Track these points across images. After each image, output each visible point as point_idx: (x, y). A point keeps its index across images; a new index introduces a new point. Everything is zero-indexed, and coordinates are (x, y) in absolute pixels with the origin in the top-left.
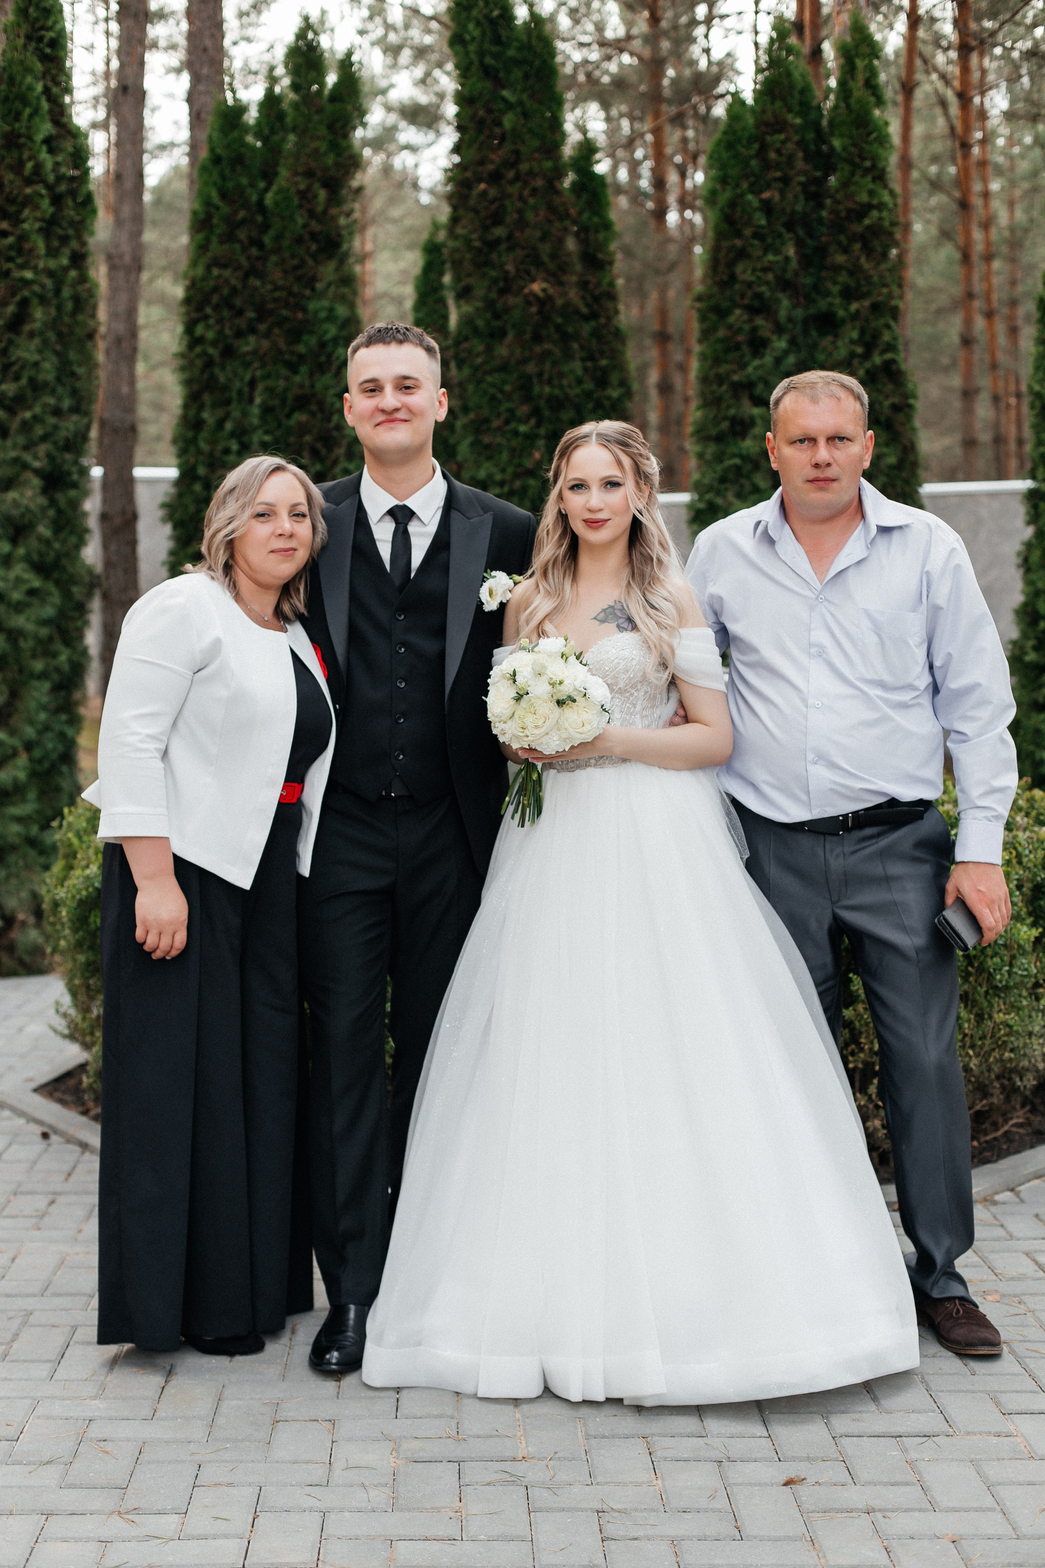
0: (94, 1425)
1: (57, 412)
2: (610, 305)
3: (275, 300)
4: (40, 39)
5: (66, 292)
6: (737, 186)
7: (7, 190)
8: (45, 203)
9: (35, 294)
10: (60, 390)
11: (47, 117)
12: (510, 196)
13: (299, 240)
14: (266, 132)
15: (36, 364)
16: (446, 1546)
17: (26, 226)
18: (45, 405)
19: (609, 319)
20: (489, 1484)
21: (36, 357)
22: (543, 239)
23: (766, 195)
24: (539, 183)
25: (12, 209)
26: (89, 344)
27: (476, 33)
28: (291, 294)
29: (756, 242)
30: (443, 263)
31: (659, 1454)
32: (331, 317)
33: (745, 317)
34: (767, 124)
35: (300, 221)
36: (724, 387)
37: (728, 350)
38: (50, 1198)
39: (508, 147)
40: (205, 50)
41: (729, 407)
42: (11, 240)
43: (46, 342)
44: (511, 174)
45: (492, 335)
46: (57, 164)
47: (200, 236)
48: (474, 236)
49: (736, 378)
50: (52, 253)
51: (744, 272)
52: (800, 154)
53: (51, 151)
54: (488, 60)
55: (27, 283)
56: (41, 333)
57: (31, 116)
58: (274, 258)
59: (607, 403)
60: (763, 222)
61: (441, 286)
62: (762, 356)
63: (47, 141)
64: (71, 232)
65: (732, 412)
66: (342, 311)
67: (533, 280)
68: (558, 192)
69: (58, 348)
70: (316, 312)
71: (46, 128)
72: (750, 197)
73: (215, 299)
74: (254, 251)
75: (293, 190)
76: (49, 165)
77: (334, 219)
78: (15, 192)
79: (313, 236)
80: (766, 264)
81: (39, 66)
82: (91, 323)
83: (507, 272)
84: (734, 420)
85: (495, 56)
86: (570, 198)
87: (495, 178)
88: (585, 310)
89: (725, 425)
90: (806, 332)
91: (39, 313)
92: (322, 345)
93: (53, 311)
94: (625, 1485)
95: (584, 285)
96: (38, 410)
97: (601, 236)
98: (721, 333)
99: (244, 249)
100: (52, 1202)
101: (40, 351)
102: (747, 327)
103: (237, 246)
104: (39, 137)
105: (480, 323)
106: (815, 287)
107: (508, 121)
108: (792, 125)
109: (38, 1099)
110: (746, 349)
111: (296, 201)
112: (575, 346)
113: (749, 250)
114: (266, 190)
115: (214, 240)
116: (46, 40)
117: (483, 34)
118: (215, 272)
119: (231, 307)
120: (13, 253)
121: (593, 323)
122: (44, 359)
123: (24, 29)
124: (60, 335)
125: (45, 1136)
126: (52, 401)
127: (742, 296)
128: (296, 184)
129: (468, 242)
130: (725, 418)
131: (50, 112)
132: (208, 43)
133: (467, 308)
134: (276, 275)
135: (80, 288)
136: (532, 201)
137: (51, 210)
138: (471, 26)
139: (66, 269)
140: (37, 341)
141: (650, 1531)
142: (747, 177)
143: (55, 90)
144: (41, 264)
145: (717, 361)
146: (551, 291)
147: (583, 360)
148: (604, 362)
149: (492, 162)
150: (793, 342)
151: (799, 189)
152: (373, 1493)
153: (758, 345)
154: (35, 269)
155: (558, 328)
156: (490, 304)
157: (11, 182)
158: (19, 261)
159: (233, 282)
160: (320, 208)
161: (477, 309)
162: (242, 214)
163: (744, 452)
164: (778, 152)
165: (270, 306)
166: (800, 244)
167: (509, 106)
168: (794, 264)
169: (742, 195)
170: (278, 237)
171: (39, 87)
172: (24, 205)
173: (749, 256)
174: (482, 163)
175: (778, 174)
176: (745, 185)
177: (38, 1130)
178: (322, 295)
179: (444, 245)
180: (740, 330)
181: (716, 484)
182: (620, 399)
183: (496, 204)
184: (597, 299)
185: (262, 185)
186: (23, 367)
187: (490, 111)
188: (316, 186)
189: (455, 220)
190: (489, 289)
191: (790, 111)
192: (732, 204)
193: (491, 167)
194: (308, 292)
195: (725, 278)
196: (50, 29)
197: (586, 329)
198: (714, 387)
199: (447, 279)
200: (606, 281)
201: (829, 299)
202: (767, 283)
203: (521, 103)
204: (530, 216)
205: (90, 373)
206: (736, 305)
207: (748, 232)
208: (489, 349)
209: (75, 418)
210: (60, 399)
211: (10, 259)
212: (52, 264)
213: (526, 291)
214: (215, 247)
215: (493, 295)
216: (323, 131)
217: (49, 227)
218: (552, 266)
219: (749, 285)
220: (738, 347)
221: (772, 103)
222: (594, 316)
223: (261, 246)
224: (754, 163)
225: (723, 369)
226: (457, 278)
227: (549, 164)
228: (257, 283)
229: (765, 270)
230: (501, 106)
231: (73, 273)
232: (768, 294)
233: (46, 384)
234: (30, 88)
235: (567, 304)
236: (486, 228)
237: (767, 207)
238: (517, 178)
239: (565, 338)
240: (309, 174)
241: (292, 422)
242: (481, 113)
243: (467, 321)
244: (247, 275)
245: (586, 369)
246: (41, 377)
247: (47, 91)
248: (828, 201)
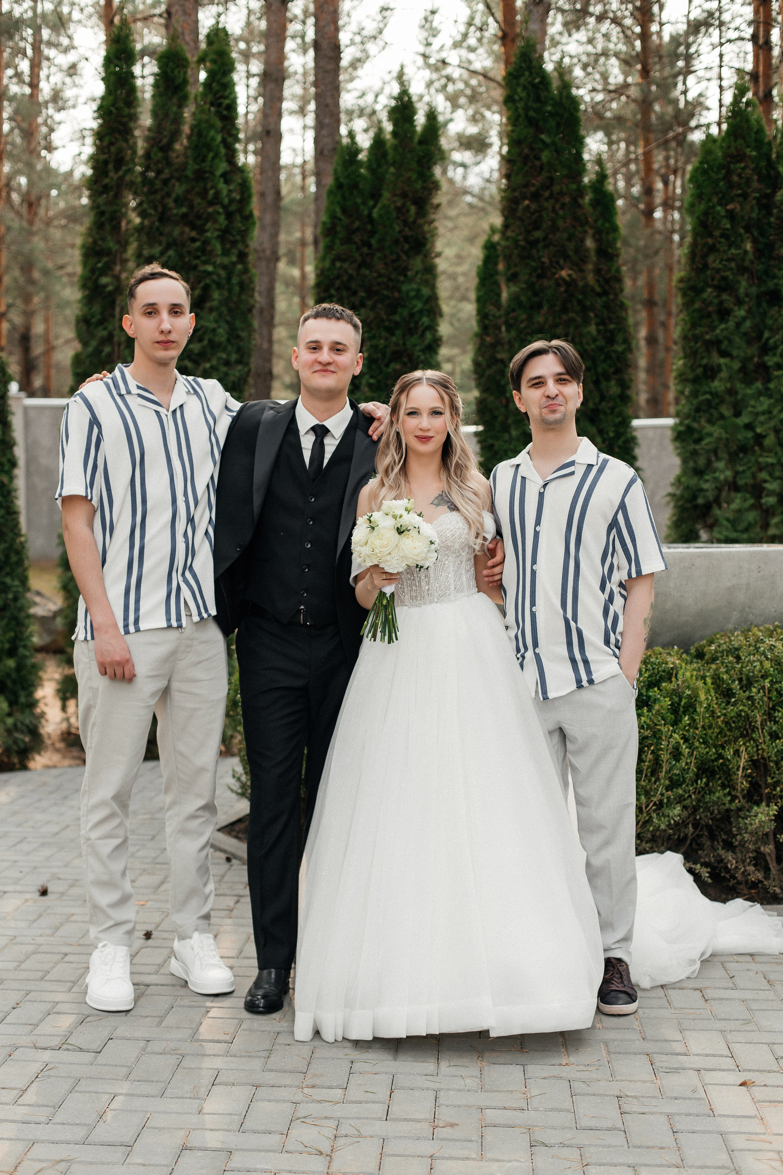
0: (280, 1036)
1: (227, 363)
2: (617, 286)
3: (379, 284)
4: (220, 105)
5: (235, 280)
6: (710, 200)
7: (196, 210)
8: (222, 219)
9: (214, 281)
10: (229, 348)
11: (224, 159)
12: (546, 209)
13: (396, 242)
14: (374, 166)
15: (214, 330)
16: (518, 1113)
17: (209, 234)
18: (219, 359)
19: (616, 295)
20: (544, 1078)
21: (213, 325)
22: (569, 239)
23: (730, 207)
24: (567, 200)
25: (199, 223)
26: (249, 316)
27: (523, 95)
28: (390, 279)
29: (722, 240)
30: (497, 257)
31: (657, 1064)
32: (418, 295)
33: (715, 294)
34: (732, 156)
35: (397, 228)
36: (699, 344)
37: (702, 317)
38: (235, 898)
39: (545, 174)
40: (327, 106)
41: (702, 358)
42: (198, 244)
43: (220, 315)
44: (547, 194)
45: (532, 308)
46: (230, 191)
47: (328, 239)
48: (520, 238)
49: (708, 337)
50: (226, 253)
51: (714, 261)
52: (756, 177)
53: (226, 182)
54: (532, 113)
55: (209, 274)
56: (218, 309)
57: (213, 158)
58: (378, 255)
59: (614, 355)
60: (728, 226)
61: (497, 273)
62: (727, 321)
63: (224, 175)
64: (238, 238)
65: (705, 361)
66: (425, 291)
67: (562, 269)
68: (580, 206)
69: (229, 318)
70: (408, 292)
71: (223, 166)
72: (719, 208)
73: (338, 283)
74: (365, 250)
75: (392, 206)
76: (225, 192)
77: (421, 226)
78: (201, 211)
79: (406, 239)
80: (730, 256)
81: (219, 124)
82: (251, 301)
83: (543, 263)
84: (705, 367)
85: (535, 110)
86: (589, 209)
87: (535, 196)
88: (598, 289)
89: (700, 371)
90: (759, 304)
91: (216, 295)
92: (412, 315)
93: (226, 293)
94: (635, 1081)
95: (598, 271)
96: (214, 362)
97: (611, 236)
98: (697, 306)
99: (358, 249)
100: (237, 902)
101: (216, 321)
102: (716, 301)
103: (354, 247)
104: (218, 173)
105: (523, 298)
106: (766, 272)
107: (545, 156)
108: (750, 157)
109: (221, 836)
110: (715, 316)
111: (394, 214)
112: (592, 315)
113: (718, 246)
114: (374, 207)
115: (337, 241)
116: (224, 105)
117: (528, 95)
118: (338, 264)
119: (348, 289)
120: (199, 254)
121: (604, 299)
122: (219, 327)
123: (210, 97)
124: (230, 310)
125: (228, 860)
126: (224, 356)
127: (713, 279)
128: (394, 202)
129: (516, 241)
130: (700, 366)
131: (226, 155)
132: (329, 101)
133: (514, 289)
134: (380, 267)
135: (244, 277)
136: (561, 212)
137: (225, 223)
138: (519, 90)
139: (234, 264)
140: (214, 314)
141: (654, 1110)
142: (717, 194)
143: (230, 140)
144: (219, 261)
145: (694, 325)
146: (574, 276)
147: (597, 325)
148: (612, 326)
149: (533, 185)
150: (749, 311)
151: (754, 202)
152: (468, 1081)
153: (724, 314)
154: (214, 264)
155: (579, 302)
156: (531, 286)
157: (199, 204)
158: (203, 258)
159: (350, 271)
160: (411, 220)
161: (522, 289)
162: (357, 224)
163: (713, 390)
164: (740, 176)
165: (376, 288)
166: (755, 241)
167: (546, 145)
168: (750, 256)
169: (713, 207)
170: (382, 240)
171: (219, 138)
172: (207, 220)
173: (718, 250)
174: (526, 185)
175: (739, 192)
176: (715, 200)
177: (224, 856)
178: (411, 280)
179: (498, 243)
180: (711, 303)
181: (692, 413)
182: (623, 353)
183: (536, 215)
184: (607, 281)
185: (371, 203)
186: (204, 333)
187: (532, 149)
188: (409, 203)
189: (506, 226)
190: (530, 275)
191: (748, 146)
192: (706, 213)
193: (533, 189)
194: (402, 278)
195: (700, 266)
196: (226, 98)
197: (599, 302)
198: (692, 344)
199: (501, 267)
200: (614, 269)
201: (776, 281)
202: (731, 269)
203: (554, 143)
204: (560, 223)
205: (250, 335)
206: (708, 285)
207: (717, 233)
208: (530, 317)
209: (239, 367)
210: (229, 354)
211: (197, 258)
212: (226, 260)
213: (557, 276)
214: (339, 248)
215: (534, 279)
216: (414, 165)
217: (224, 235)
218: (575, 258)
219: (718, 271)
220: (709, 315)
221: (735, 141)
222: (605, 293)
223: (370, 246)
224: (721, 184)
225: (697, 332)
226: (508, 267)
227: (574, 186)
228: (367, 272)
229: (729, 260)
230: (541, 146)
231: (239, 267)
232: (731, 277)
233: (220, 344)
234: (213, 139)
235: (586, 285)
236: (528, 232)
237: (731, 215)
238: (551, 196)
239: (584, 310)
240: (404, 195)
241: (390, 370)
242: (526, 151)
243: (515, 298)
244: (360, 266)
245: (599, 332)
246: (217, 339)
247: (224, 141)
248: (775, 211)
